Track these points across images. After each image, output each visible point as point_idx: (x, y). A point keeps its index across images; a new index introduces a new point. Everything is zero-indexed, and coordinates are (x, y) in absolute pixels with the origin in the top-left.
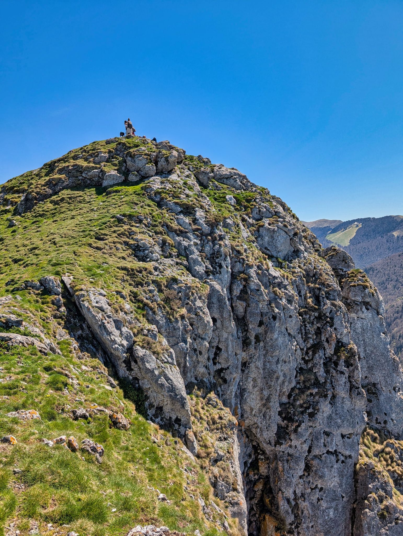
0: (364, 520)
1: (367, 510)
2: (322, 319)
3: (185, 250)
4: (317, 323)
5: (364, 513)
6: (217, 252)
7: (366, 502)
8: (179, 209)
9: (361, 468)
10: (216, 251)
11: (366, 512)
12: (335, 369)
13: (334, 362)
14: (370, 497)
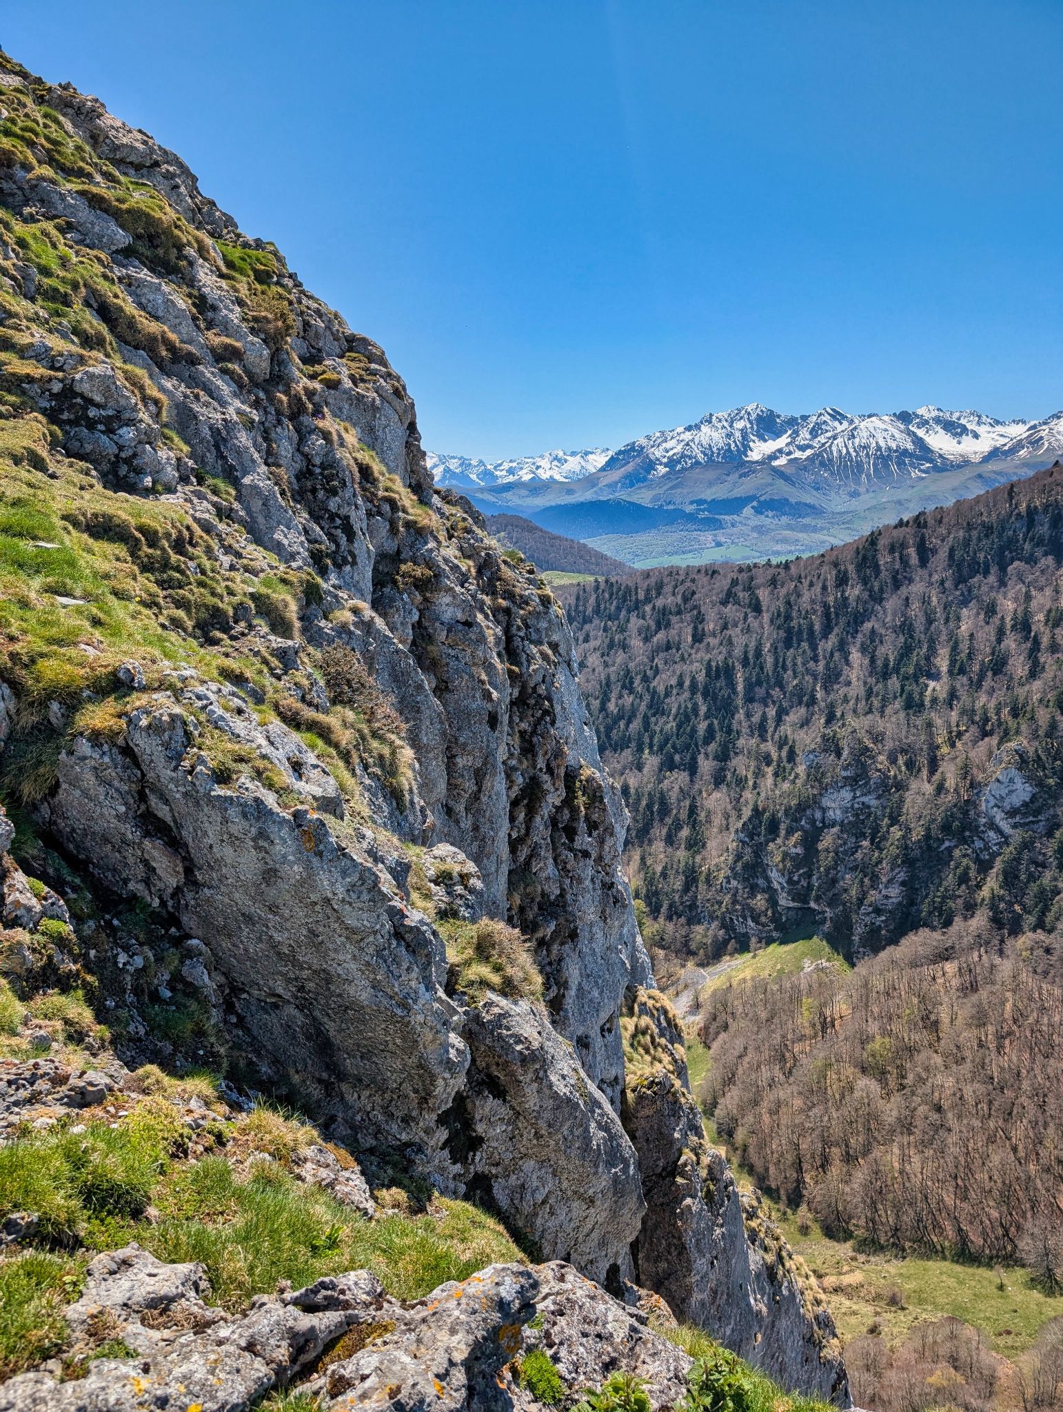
0: (686, 1230)
1: (688, 1201)
2: (528, 705)
3: (217, 446)
4: (521, 720)
5: (682, 1213)
6: (323, 466)
7: (679, 1180)
8: (122, 238)
9: (641, 1098)
10: (317, 461)
11: (689, 1207)
12: (571, 850)
13: (566, 829)
14: (685, 1165)
